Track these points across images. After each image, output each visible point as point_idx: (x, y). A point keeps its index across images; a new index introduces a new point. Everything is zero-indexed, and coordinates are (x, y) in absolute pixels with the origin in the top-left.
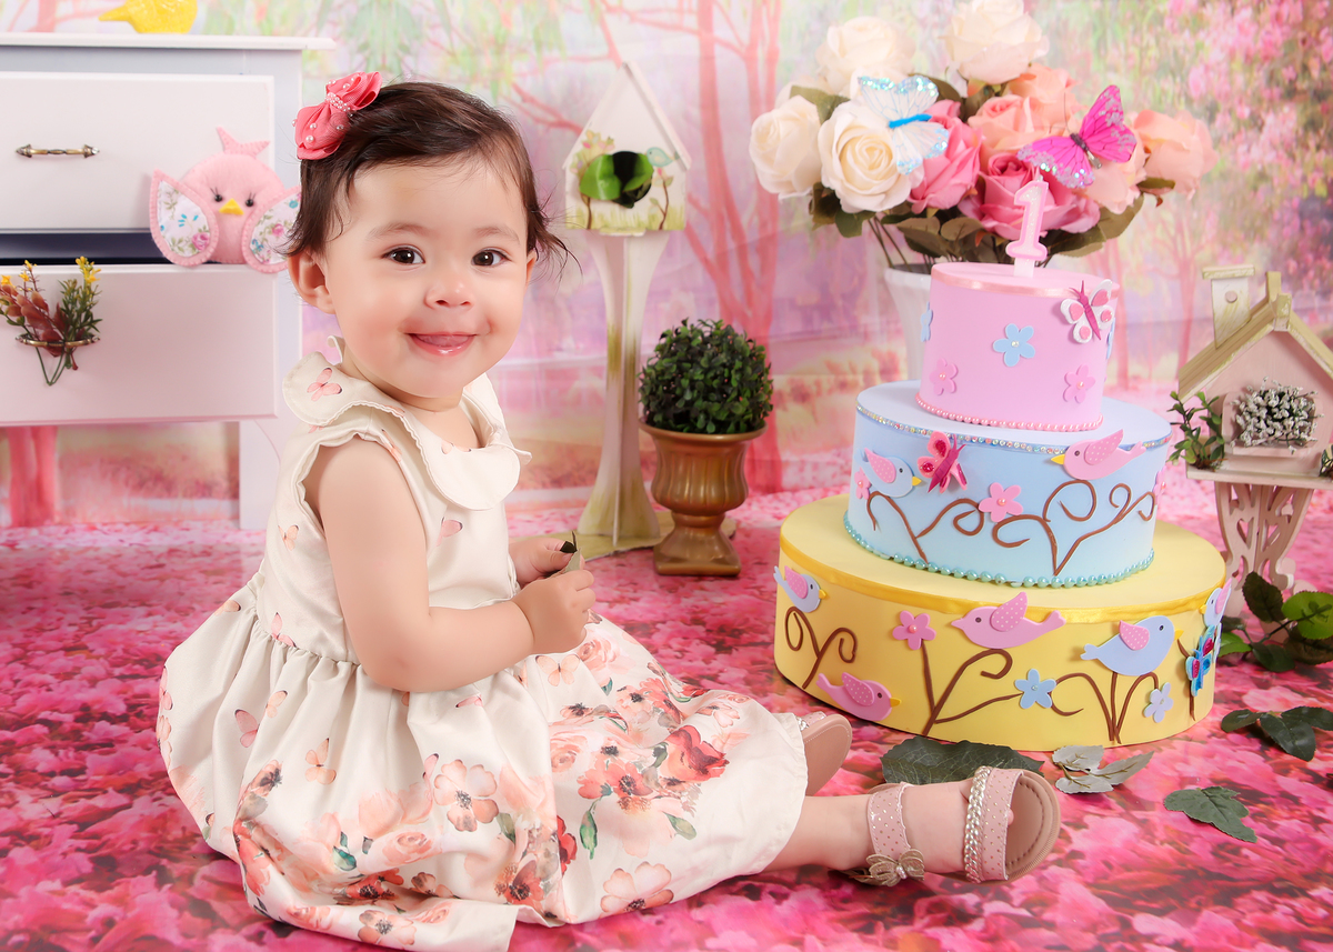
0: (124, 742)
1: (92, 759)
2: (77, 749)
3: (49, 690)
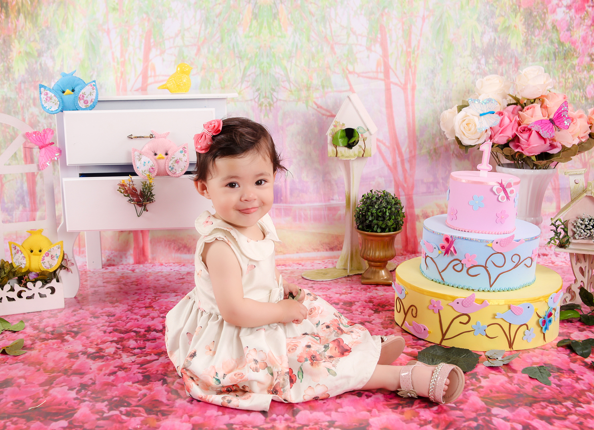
0: (160, 339)
1: (148, 344)
2: (144, 341)
3: (138, 321)
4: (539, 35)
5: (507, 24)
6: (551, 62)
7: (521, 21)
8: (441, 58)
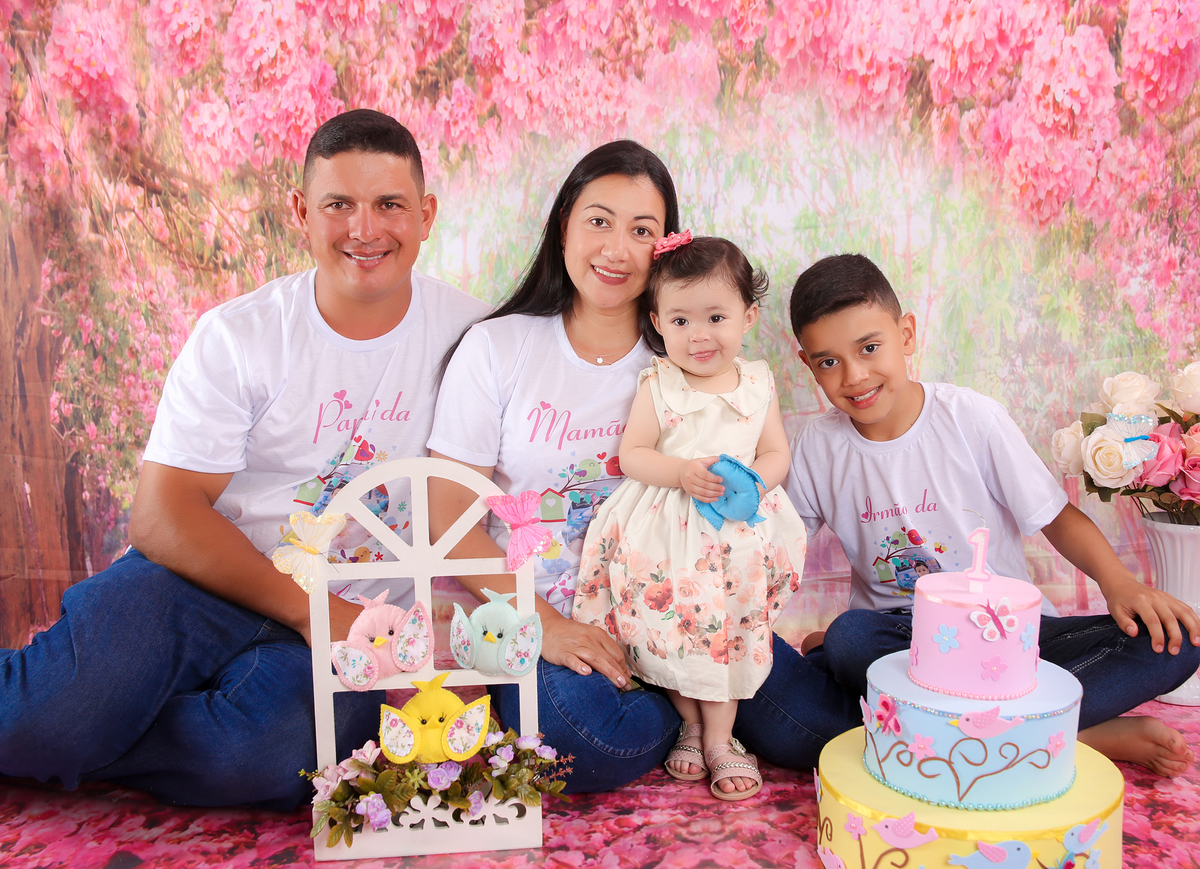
4: (1104, 319)
5: (1055, 306)
6: (1125, 359)
7: (1077, 299)
8: (955, 358)
